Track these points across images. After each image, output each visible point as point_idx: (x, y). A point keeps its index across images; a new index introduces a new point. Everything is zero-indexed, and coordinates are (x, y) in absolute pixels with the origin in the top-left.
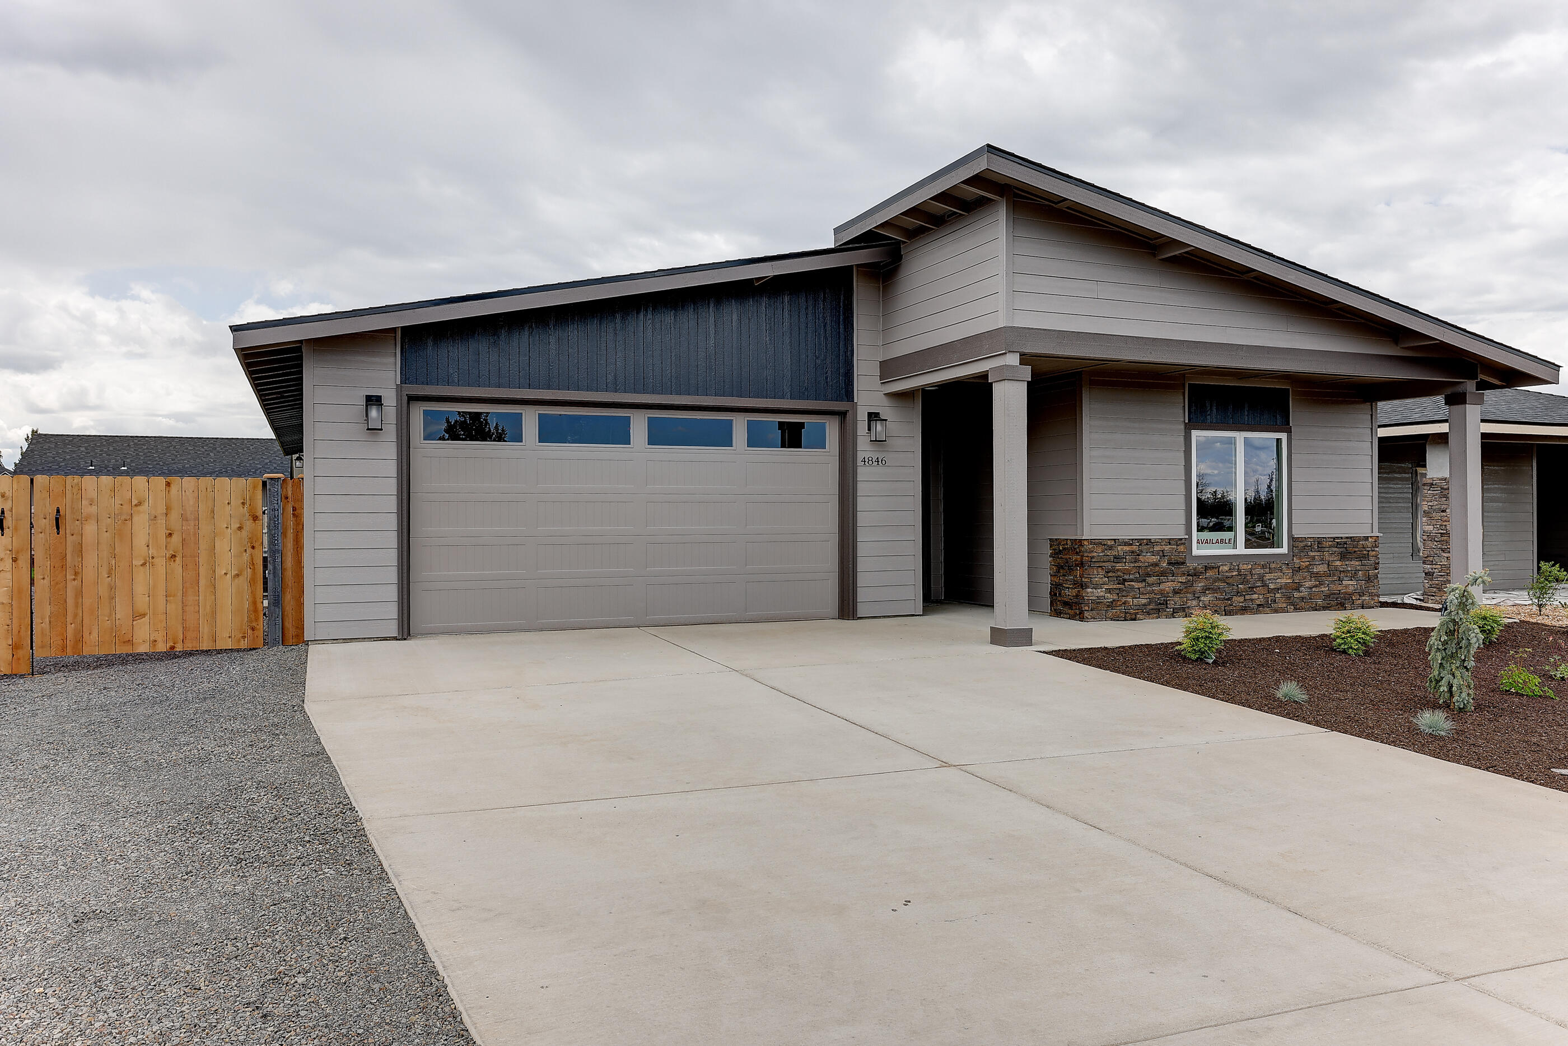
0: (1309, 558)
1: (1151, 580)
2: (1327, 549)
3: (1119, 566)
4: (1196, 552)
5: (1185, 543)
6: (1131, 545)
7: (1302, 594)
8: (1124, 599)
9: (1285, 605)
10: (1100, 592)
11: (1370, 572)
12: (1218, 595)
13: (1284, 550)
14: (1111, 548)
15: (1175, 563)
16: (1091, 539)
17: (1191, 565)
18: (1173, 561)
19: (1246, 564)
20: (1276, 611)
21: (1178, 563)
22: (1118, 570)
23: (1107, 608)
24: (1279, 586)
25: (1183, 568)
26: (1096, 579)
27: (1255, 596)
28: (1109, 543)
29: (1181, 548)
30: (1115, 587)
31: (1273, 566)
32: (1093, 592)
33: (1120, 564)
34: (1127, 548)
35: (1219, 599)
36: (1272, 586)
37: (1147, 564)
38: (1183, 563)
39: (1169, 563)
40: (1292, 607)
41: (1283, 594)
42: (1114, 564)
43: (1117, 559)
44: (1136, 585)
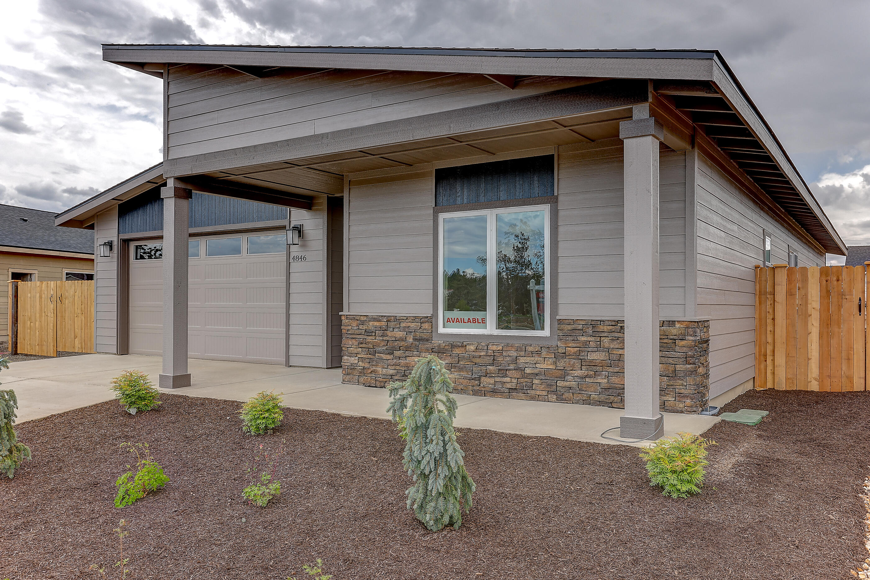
0: (578, 343)
1: (397, 353)
2: (606, 334)
3: (369, 339)
4: (441, 330)
5: (431, 320)
6: (380, 321)
7: (567, 384)
8: (374, 368)
9: (544, 393)
10: (354, 360)
11: (678, 366)
12: (464, 374)
13: (546, 333)
14: (363, 323)
15: (420, 340)
16: (347, 315)
17: (436, 342)
18: (418, 337)
19: (496, 345)
20: (533, 398)
21: (422, 339)
22: (369, 342)
23: (359, 374)
24: (536, 371)
25: (429, 345)
26: (352, 349)
27: (508, 379)
28: (362, 318)
29: (426, 326)
30: (365, 356)
31: (530, 349)
32: (347, 359)
33: (370, 338)
34: (377, 324)
35: (465, 378)
36: (528, 371)
37: (393, 339)
38: (427, 340)
39: (415, 339)
40: (555, 397)
41: (542, 380)
42: (366, 337)
43: (368, 333)
44: (384, 356)
